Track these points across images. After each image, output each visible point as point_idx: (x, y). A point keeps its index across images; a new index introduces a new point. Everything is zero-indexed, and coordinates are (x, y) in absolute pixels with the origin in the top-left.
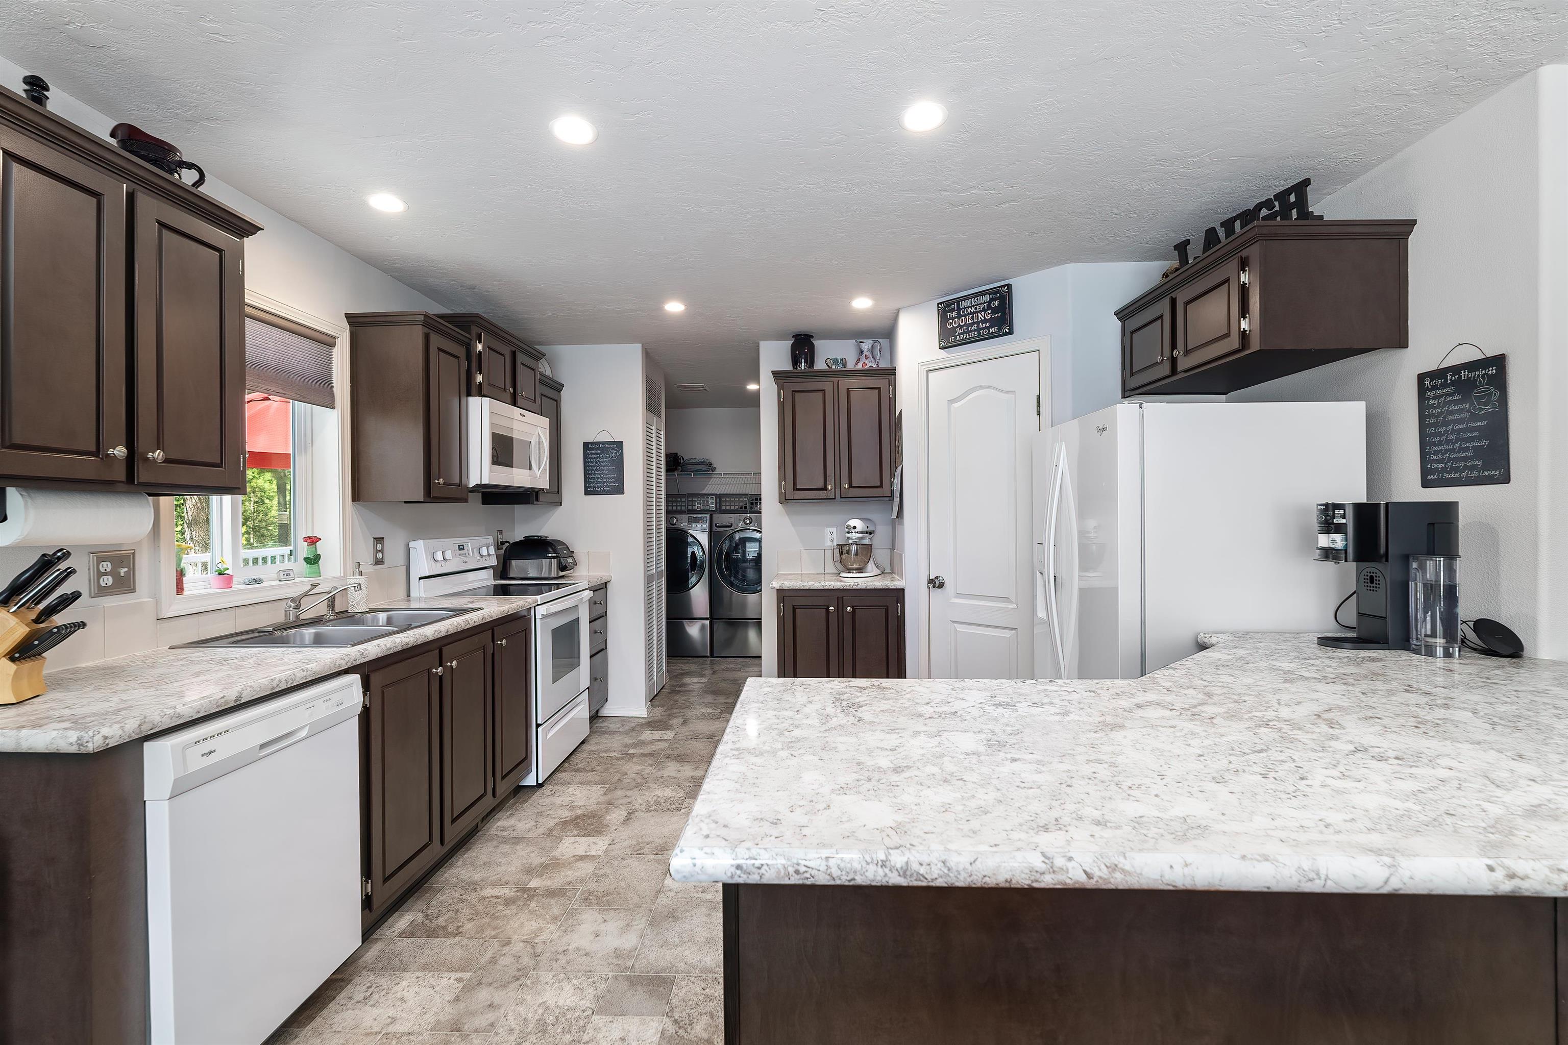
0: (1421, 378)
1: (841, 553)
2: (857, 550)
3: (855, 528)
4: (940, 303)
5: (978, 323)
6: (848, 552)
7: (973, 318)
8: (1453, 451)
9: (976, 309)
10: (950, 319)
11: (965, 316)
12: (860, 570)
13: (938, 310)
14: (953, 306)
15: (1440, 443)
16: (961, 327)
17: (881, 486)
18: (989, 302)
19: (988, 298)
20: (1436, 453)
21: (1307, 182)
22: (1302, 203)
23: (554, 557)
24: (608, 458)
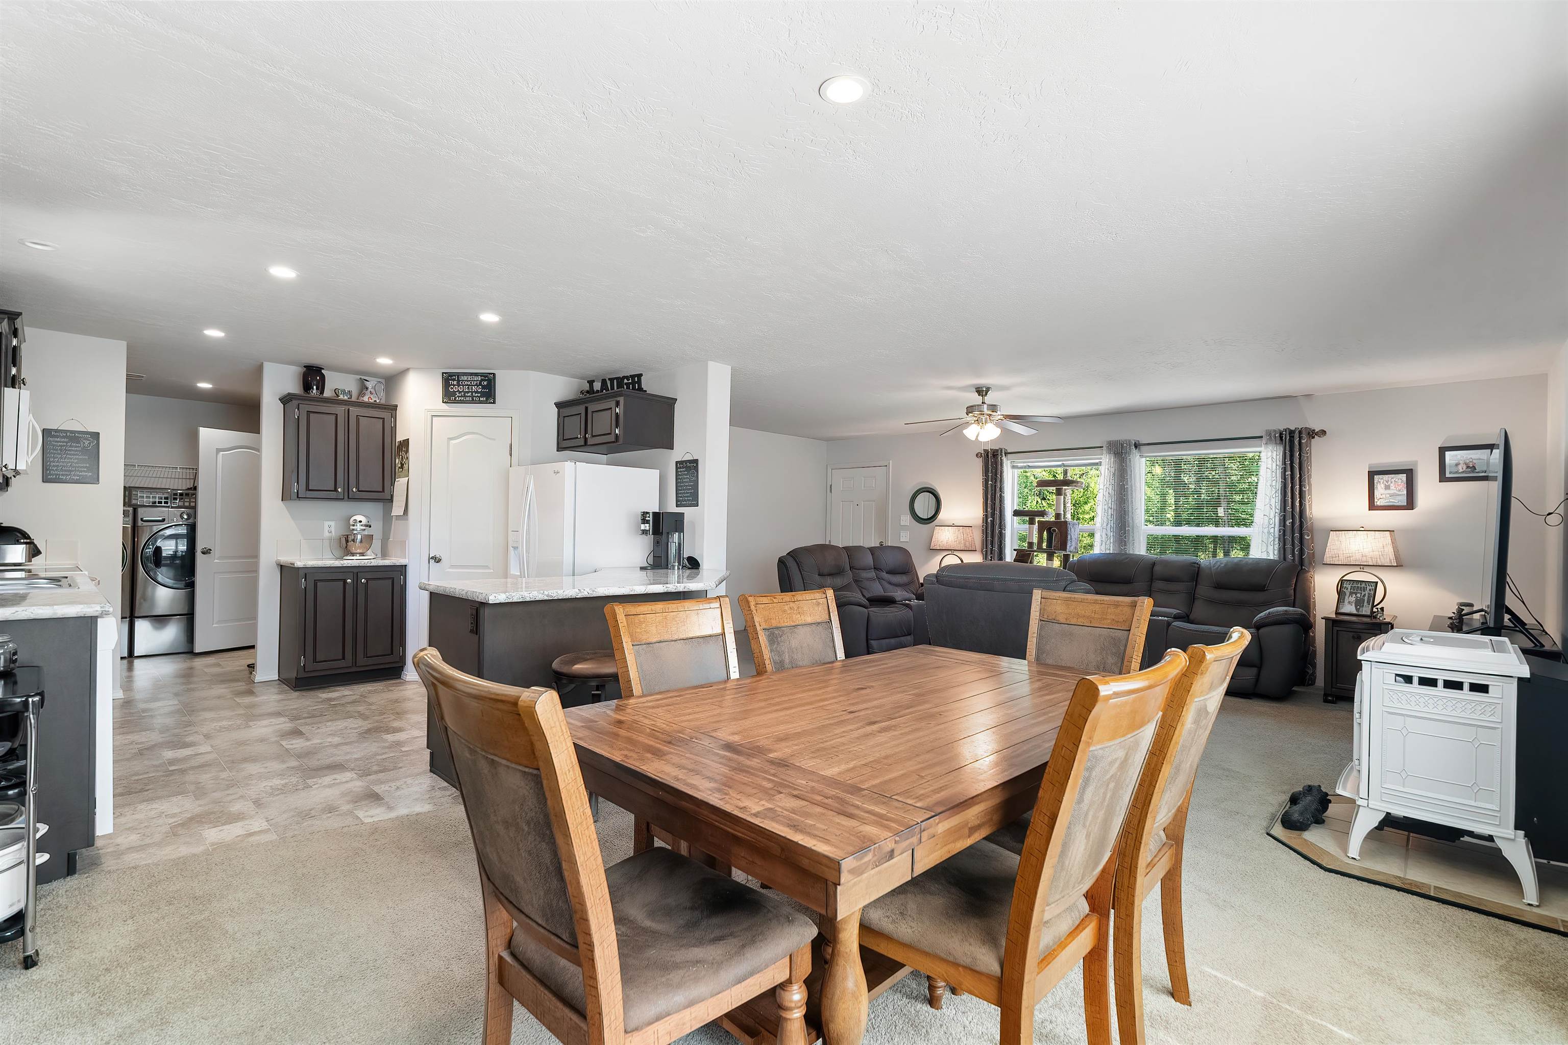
0: (677, 463)
1: (347, 541)
2: (361, 539)
3: (360, 522)
4: (445, 373)
5: (472, 392)
6: (353, 540)
7: (468, 388)
8: (684, 494)
9: (471, 383)
10: (452, 385)
11: (463, 385)
12: (362, 554)
13: (443, 377)
14: (454, 377)
15: (681, 489)
16: (460, 392)
17: (383, 491)
18: (480, 381)
19: (480, 378)
20: (680, 494)
21: (641, 375)
22: (639, 382)
23: (26, 543)
24: (76, 447)
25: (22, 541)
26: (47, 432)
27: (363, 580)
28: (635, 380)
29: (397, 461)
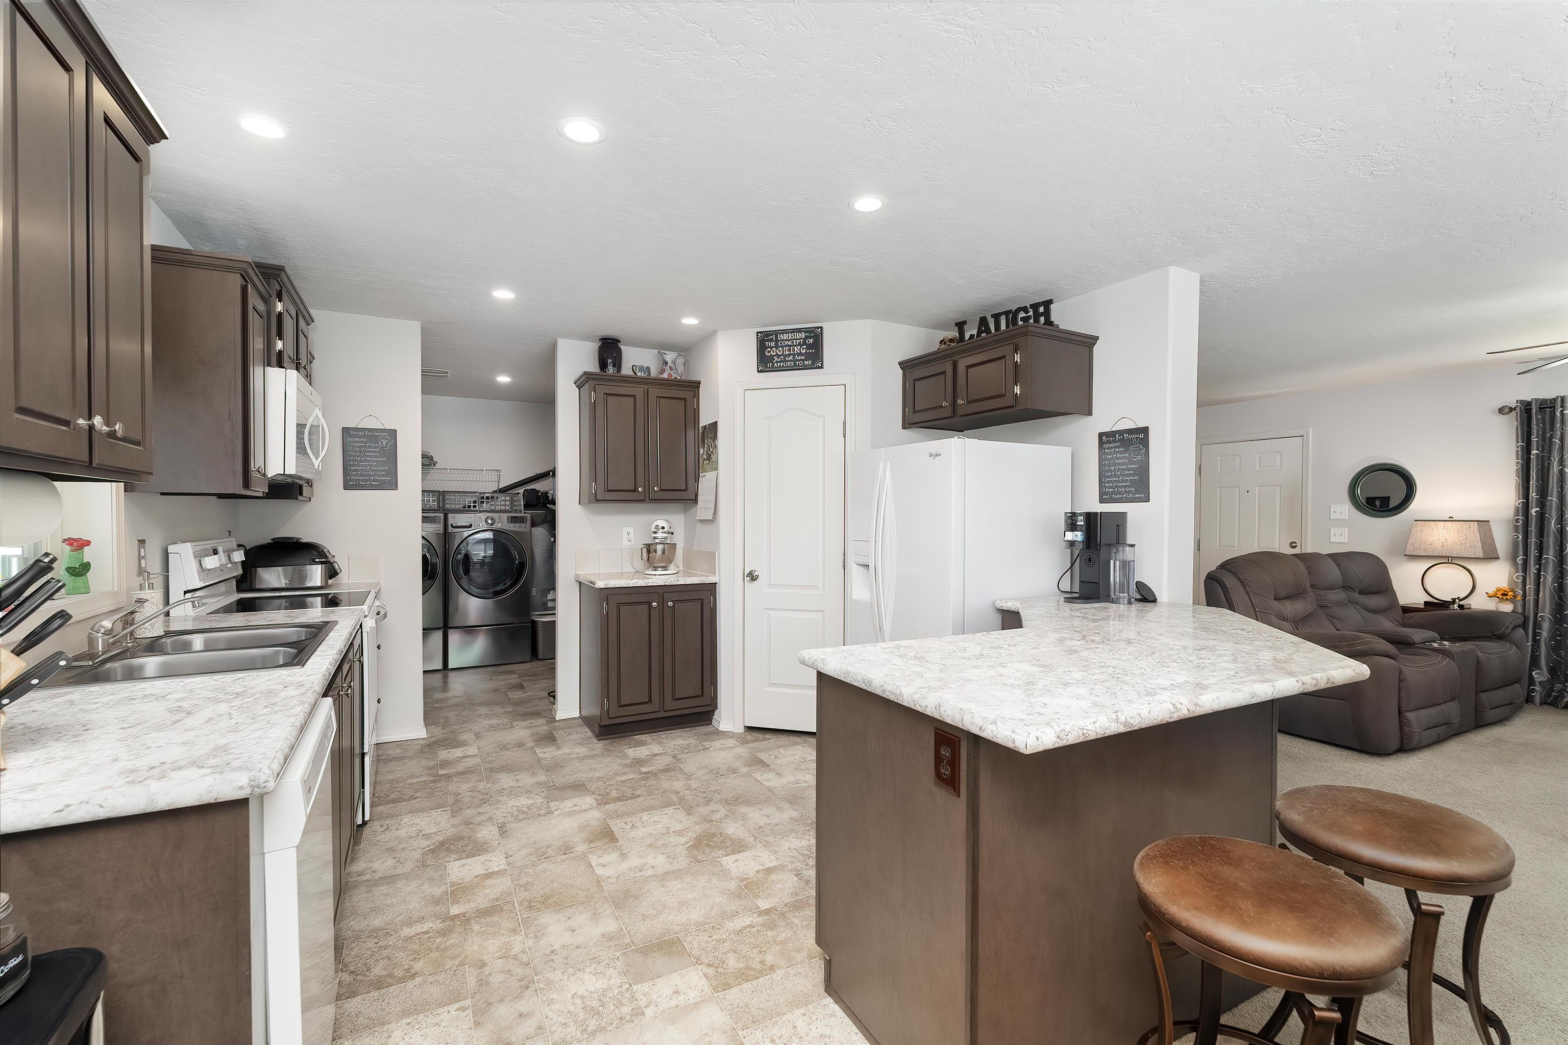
0: (1101, 435)
1: (649, 552)
2: (663, 549)
3: (663, 528)
4: (760, 333)
5: (794, 355)
6: (654, 551)
7: (789, 350)
8: (1118, 481)
9: (792, 342)
10: (768, 347)
11: (782, 347)
12: (665, 568)
13: (757, 338)
14: (771, 337)
15: (1111, 476)
16: (779, 356)
17: (687, 489)
18: (805, 339)
19: (803, 335)
20: (1109, 482)
21: (1050, 302)
22: (1047, 313)
23: (321, 563)
24: (375, 447)
25: (317, 560)
26: (346, 431)
27: (670, 604)
28: (1042, 309)
29: (701, 451)
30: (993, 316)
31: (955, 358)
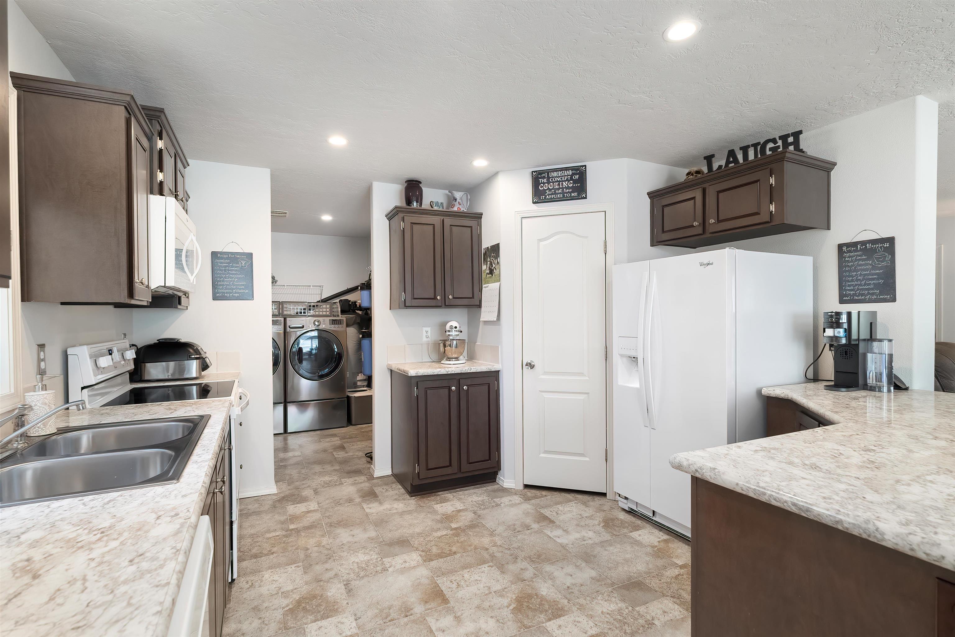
0: (840, 246)
1: (445, 346)
2: (457, 344)
3: (456, 327)
4: (535, 172)
5: (563, 188)
6: (450, 346)
7: (559, 185)
8: (861, 285)
9: (561, 179)
10: (542, 183)
11: (553, 182)
12: (457, 358)
13: (532, 176)
14: (544, 175)
15: (852, 281)
16: (550, 190)
17: (473, 297)
18: (572, 176)
19: (570, 172)
20: (849, 286)
21: (800, 132)
22: (796, 143)
23: (196, 358)
24: (236, 267)
25: (193, 356)
26: (214, 254)
27: (465, 387)
28: (791, 139)
29: (484, 267)
30: (741, 148)
31: (704, 186)
